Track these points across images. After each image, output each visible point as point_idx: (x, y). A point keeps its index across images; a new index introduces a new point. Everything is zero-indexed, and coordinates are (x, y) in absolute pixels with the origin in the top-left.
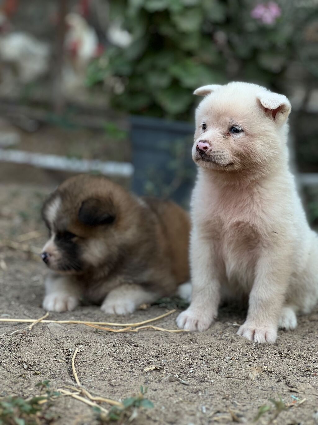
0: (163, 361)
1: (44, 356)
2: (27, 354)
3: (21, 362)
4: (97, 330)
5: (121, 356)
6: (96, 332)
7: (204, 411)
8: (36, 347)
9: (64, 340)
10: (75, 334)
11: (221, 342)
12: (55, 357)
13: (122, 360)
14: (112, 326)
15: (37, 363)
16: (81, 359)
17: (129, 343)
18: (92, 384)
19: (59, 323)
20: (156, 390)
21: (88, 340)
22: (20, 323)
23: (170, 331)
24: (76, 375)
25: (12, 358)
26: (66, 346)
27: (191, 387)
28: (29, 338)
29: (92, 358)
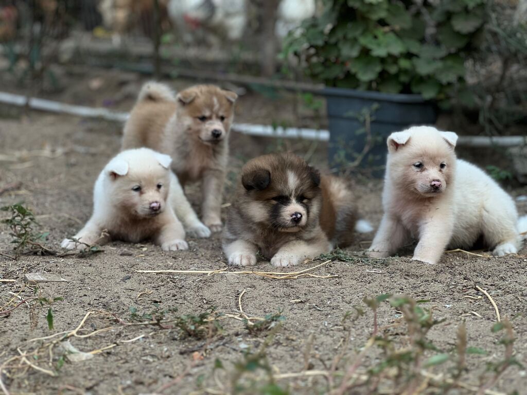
0: (309, 297)
1: (219, 295)
2: (207, 294)
3: (202, 299)
4: (264, 277)
5: (278, 294)
6: (263, 279)
7: (326, 325)
8: (215, 290)
9: (236, 284)
10: (246, 280)
11: (361, 283)
12: (228, 295)
13: (277, 297)
14: (277, 275)
15: (214, 300)
16: (246, 296)
17: (288, 286)
18: (251, 311)
19: (236, 274)
20: (296, 314)
21: (255, 284)
22: (204, 274)
23: (323, 277)
24: (240, 306)
25: (196, 296)
26: (237, 289)
27: (323, 312)
28: (210, 283)
29: (255, 296)
